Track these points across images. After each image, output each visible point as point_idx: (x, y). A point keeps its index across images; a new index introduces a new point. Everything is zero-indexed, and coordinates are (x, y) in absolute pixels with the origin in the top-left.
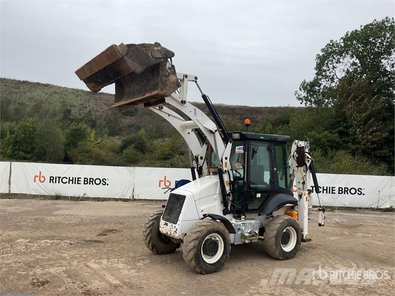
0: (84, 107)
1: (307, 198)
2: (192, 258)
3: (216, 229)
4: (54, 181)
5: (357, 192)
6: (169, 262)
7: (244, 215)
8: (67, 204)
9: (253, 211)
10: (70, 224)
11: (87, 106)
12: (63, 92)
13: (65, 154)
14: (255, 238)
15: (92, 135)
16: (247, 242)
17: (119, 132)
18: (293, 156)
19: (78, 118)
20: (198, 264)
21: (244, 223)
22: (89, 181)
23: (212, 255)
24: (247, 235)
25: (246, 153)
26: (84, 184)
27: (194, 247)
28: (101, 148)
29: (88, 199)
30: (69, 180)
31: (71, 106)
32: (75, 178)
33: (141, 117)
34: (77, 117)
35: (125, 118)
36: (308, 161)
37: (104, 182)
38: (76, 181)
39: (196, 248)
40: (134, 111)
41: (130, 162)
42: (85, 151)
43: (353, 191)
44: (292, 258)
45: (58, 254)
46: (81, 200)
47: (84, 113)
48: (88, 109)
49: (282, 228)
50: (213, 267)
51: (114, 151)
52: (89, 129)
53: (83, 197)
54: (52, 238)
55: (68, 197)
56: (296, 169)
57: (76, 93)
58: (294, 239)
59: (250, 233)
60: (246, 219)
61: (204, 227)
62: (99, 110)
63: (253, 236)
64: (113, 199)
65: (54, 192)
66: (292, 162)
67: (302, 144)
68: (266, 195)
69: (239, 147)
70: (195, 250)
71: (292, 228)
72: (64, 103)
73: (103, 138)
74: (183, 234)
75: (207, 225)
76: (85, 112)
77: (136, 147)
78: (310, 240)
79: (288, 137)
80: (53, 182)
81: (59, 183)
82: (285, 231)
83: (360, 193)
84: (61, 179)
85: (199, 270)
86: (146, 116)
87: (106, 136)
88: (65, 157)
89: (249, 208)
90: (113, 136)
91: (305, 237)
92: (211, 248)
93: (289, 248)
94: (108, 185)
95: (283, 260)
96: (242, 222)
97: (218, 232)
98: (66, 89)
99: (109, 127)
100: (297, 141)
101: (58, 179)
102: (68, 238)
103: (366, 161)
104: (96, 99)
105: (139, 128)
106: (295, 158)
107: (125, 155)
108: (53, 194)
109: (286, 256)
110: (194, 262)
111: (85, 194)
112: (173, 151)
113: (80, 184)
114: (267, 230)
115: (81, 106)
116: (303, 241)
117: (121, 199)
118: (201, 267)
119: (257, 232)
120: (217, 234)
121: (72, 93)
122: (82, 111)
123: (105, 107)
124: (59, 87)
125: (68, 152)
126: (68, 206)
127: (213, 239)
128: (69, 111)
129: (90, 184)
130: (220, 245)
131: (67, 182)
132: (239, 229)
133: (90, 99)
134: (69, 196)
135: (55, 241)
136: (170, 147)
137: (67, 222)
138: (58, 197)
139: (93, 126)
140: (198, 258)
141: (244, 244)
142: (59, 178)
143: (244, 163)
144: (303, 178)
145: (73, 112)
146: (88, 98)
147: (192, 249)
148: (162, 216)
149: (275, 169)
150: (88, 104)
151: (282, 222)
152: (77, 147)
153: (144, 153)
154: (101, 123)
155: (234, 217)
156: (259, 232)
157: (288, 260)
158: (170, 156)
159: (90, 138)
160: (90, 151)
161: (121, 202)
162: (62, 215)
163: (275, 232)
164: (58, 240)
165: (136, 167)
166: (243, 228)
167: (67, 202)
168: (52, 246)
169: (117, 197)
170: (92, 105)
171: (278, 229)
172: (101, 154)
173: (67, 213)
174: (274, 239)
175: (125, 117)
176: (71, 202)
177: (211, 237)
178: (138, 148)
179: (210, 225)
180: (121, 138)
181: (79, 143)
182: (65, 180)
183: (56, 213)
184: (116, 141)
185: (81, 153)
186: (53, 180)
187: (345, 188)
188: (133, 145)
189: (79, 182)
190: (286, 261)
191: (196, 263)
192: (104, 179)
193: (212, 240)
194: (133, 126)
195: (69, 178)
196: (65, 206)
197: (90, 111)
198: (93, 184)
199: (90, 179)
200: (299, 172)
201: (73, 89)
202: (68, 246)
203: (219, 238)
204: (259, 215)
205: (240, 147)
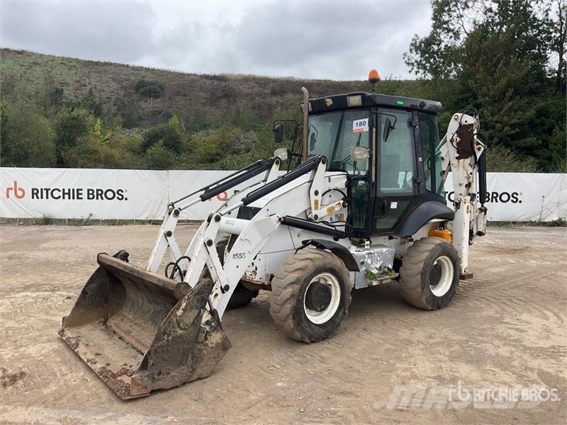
0: (81, 86)
1: (468, 208)
2: (288, 315)
3: (328, 266)
4: (39, 195)
5: (511, 198)
6: (241, 322)
7: (369, 240)
8: (61, 232)
9: (382, 233)
10: (68, 263)
11: (87, 84)
12: (47, 62)
13: (58, 157)
14: (388, 277)
15: (98, 125)
16: (375, 283)
17: (139, 123)
18: (452, 141)
19: (73, 102)
20: (299, 325)
21: (370, 253)
22: (95, 194)
23: (321, 311)
24: (375, 272)
25: (374, 130)
26: (89, 198)
27: (292, 296)
28: (111, 147)
29: (96, 222)
30: (64, 194)
31: (62, 84)
32: (73, 190)
33: (170, 99)
34: (72, 100)
35: (145, 101)
36: (479, 149)
37: (119, 195)
38: (75, 194)
39: (296, 297)
40: (159, 89)
41: (157, 165)
42: (88, 150)
43: (505, 197)
44: (446, 306)
45: (46, 317)
46: (85, 225)
47: (83, 94)
48: (88, 88)
49: (432, 258)
50: (322, 331)
51: (133, 151)
52: (91, 118)
53: (88, 220)
54: (37, 287)
55: (65, 220)
56: (455, 162)
57: (68, 64)
58: (450, 275)
59: (380, 269)
60: (372, 246)
61: (309, 261)
62: (105, 89)
63: (384, 272)
64: (137, 220)
65: (41, 213)
66: (447, 151)
67: (469, 120)
68: (405, 204)
69: (359, 121)
70: (293, 302)
71: (448, 259)
72: (49, 80)
73: (114, 132)
74: (267, 276)
75: (315, 258)
76: (84, 92)
77: (165, 144)
78: (470, 276)
79: (439, 104)
80: (38, 198)
81: (47, 198)
82: (436, 263)
83: (515, 200)
84: (50, 192)
85: (300, 337)
86: (178, 98)
87: (119, 128)
88: (58, 161)
89: (378, 227)
90: (128, 129)
91: (463, 272)
92: (319, 298)
93: (440, 291)
94: (126, 199)
95: (431, 310)
96: (366, 251)
97: (332, 271)
98: (53, 59)
99: (122, 115)
100: (459, 115)
101: (44, 192)
102: (65, 287)
103: (509, 154)
104: (99, 72)
105: (169, 116)
106: (455, 144)
107: (150, 157)
108: (40, 216)
109: (438, 304)
110: (291, 321)
111: (91, 215)
112: (223, 149)
113: (82, 198)
114: (406, 263)
115: (78, 84)
116: (463, 277)
117: (150, 222)
118: (303, 331)
119: (391, 267)
120: (329, 275)
121: (62, 63)
122: (79, 92)
123: (114, 85)
124: (41, 55)
125: (63, 153)
126: (64, 234)
127: (322, 282)
128: (59, 92)
129: (97, 199)
130: (333, 294)
131: (59, 197)
132: (362, 263)
133: (89, 72)
134: (66, 218)
135: (42, 293)
136: (218, 142)
137: (62, 260)
138: (47, 221)
139: (98, 112)
140: (298, 315)
141: (371, 287)
142: (47, 190)
143: (371, 149)
144: (468, 178)
145: (66, 93)
146: (86, 70)
147: (287, 299)
148: (227, 246)
149: (420, 159)
150: (87, 81)
151: (433, 249)
152: (75, 145)
153: (178, 153)
154: (109, 111)
155: (354, 243)
156: (393, 267)
157: (441, 311)
158: (218, 157)
159: (94, 131)
160: (95, 151)
161: (151, 225)
162: (55, 248)
163: (422, 265)
164: (46, 291)
165: (170, 171)
166: (369, 262)
167: (62, 228)
168: (36, 302)
169: (143, 218)
170: (93, 81)
171: (426, 260)
172: (112, 156)
173: (62, 246)
174: (419, 277)
175: (145, 99)
176: (69, 228)
177: (319, 279)
178: (169, 145)
179: (320, 259)
180: (142, 131)
181: (78, 139)
182: (56, 194)
183: (44, 245)
184: (134, 135)
185: (82, 153)
186: (37, 194)
187: (493, 193)
188: (161, 141)
189: (80, 196)
190: (439, 313)
191: (294, 324)
192: (119, 190)
193: (322, 284)
194: (159, 113)
195: (64, 190)
196: (60, 234)
197: (91, 90)
198: (102, 199)
199: (98, 190)
200: (461, 168)
201: (63, 59)
202: (63, 301)
203: (332, 281)
204: (391, 238)
205: (362, 120)
